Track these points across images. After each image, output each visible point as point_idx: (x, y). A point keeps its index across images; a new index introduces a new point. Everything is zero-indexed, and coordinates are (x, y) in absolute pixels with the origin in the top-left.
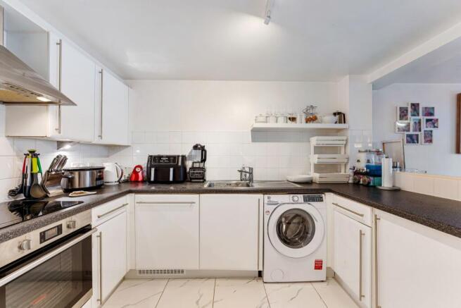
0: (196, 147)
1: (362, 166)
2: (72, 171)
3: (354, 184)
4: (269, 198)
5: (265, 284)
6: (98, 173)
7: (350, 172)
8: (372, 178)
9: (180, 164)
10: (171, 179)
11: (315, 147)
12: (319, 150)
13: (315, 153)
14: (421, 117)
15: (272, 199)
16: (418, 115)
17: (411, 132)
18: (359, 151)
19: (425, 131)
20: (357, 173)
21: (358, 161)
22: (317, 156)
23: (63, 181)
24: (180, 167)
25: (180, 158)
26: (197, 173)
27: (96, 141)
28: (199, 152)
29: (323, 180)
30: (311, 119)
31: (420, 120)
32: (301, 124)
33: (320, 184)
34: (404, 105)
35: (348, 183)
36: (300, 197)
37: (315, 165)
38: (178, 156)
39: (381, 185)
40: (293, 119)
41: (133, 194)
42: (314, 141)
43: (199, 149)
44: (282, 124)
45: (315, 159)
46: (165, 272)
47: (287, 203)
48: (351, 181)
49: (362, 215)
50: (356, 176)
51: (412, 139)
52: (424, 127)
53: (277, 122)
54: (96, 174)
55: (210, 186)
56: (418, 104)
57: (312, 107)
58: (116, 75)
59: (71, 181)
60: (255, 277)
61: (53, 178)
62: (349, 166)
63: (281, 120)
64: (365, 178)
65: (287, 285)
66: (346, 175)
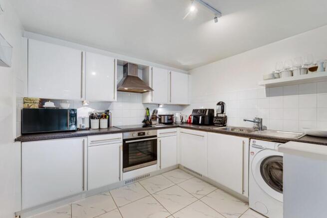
0: (219, 104)
2: (160, 116)
4: (253, 142)
5: (249, 209)
6: (171, 118)
9: (207, 114)
10: (200, 122)
15: (256, 143)
23: (158, 119)
24: (207, 116)
25: (208, 111)
26: (218, 120)
27: (169, 103)
28: (220, 107)
38: (206, 110)
41: (180, 128)
43: (220, 105)
46: (193, 172)
53: (292, 76)
54: (170, 118)
55: (232, 130)
58: (182, 71)
59: (160, 119)
61: (154, 118)
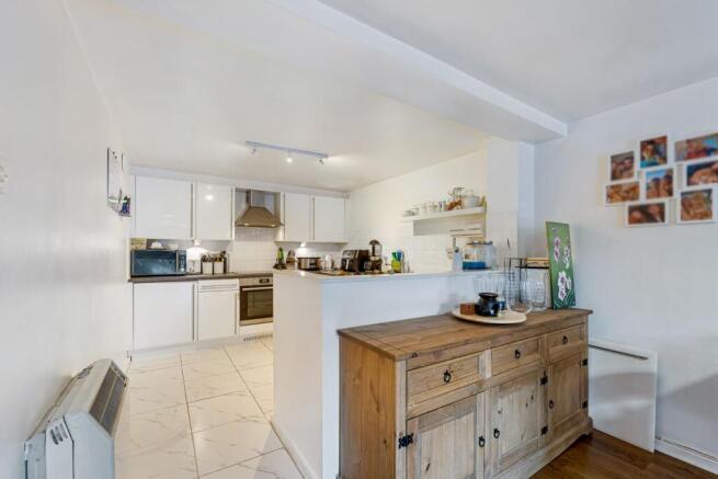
0: (371, 243)
2: (300, 259)
6: (316, 261)
14: (671, 163)
16: (664, 160)
17: (643, 200)
19: (683, 194)
23: (296, 264)
25: (358, 252)
27: (313, 241)
31: (671, 171)
51: (648, 215)
52: (680, 185)
56: (664, 139)
57: (456, 189)
59: (300, 264)
61: (291, 261)
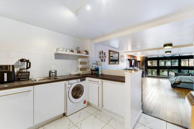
0: (22, 60)
1: (93, 68)
3: (91, 74)
4: (69, 82)
5: (68, 117)
7: (90, 70)
8: (96, 72)
9: (11, 70)
11: (80, 62)
12: (81, 63)
13: (80, 64)
14: (103, 55)
17: (102, 59)
18: (93, 64)
19: (104, 59)
20: (92, 70)
21: (92, 67)
22: (81, 65)
24: (12, 72)
26: (23, 75)
28: (25, 63)
29: (83, 74)
30: (79, 52)
32: (75, 53)
33: (82, 75)
34: (100, 51)
35: (90, 74)
36: (79, 80)
37: (80, 68)
38: (10, 66)
39: (99, 73)
40: (72, 51)
42: (80, 60)
43: (25, 61)
44: (68, 53)
45: (80, 66)
47: (75, 83)
48: (90, 73)
49: (99, 82)
50: (92, 72)
51: (102, 60)
52: (104, 57)
53: (66, 52)
56: (103, 51)
57: (79, 47)
60: (62, 116)
62: (90, 68)
63: (68, 51)
64: (95, 72)
65: (76, 113)
66: (88, 71)
